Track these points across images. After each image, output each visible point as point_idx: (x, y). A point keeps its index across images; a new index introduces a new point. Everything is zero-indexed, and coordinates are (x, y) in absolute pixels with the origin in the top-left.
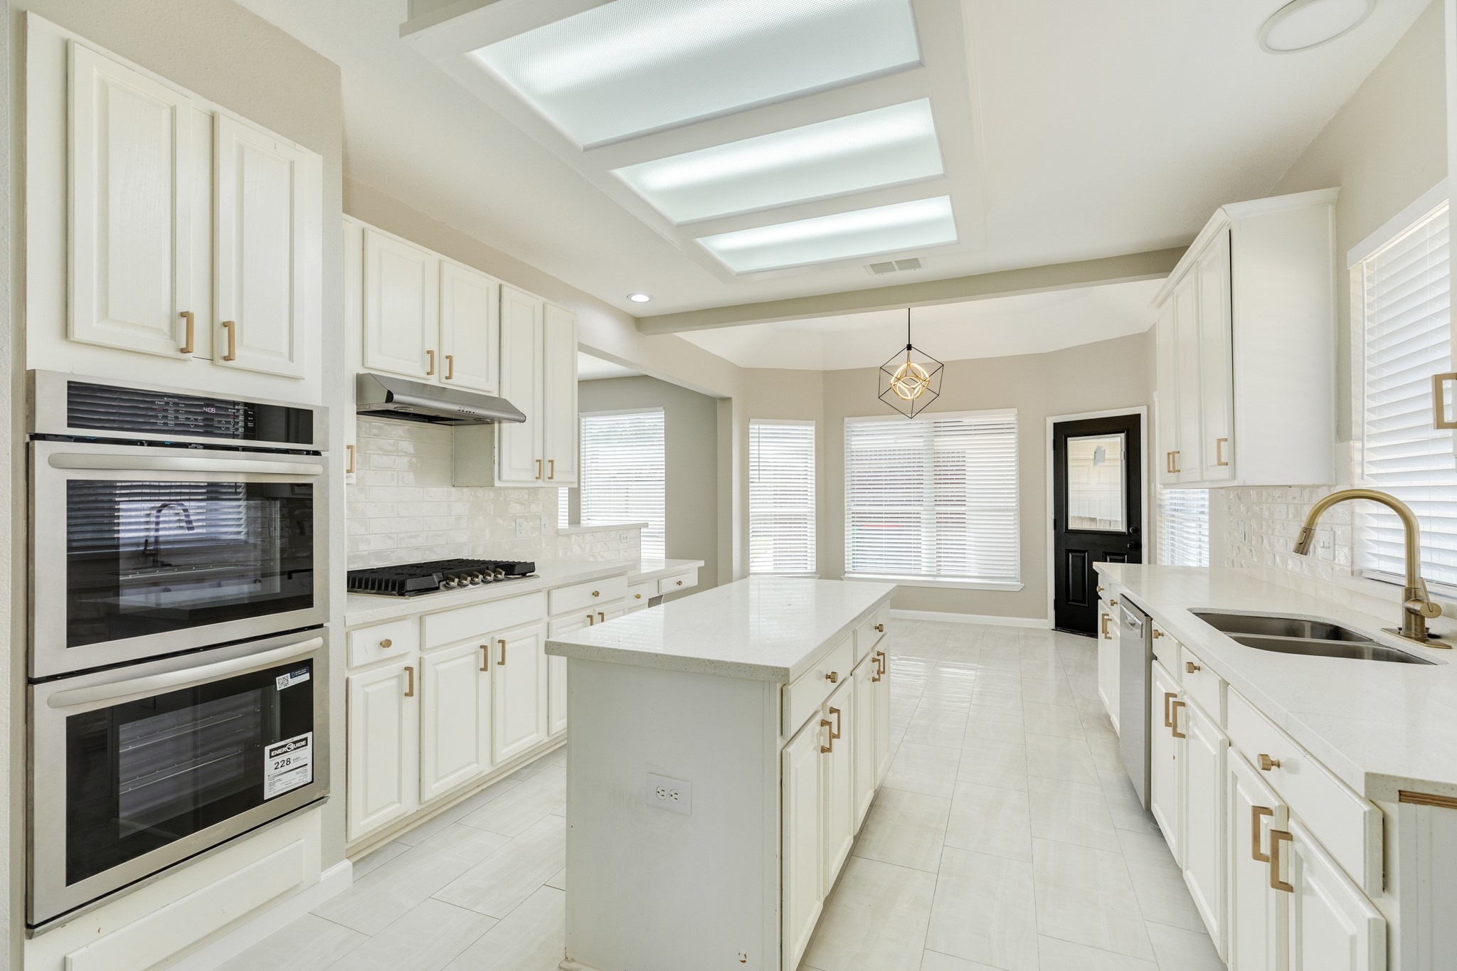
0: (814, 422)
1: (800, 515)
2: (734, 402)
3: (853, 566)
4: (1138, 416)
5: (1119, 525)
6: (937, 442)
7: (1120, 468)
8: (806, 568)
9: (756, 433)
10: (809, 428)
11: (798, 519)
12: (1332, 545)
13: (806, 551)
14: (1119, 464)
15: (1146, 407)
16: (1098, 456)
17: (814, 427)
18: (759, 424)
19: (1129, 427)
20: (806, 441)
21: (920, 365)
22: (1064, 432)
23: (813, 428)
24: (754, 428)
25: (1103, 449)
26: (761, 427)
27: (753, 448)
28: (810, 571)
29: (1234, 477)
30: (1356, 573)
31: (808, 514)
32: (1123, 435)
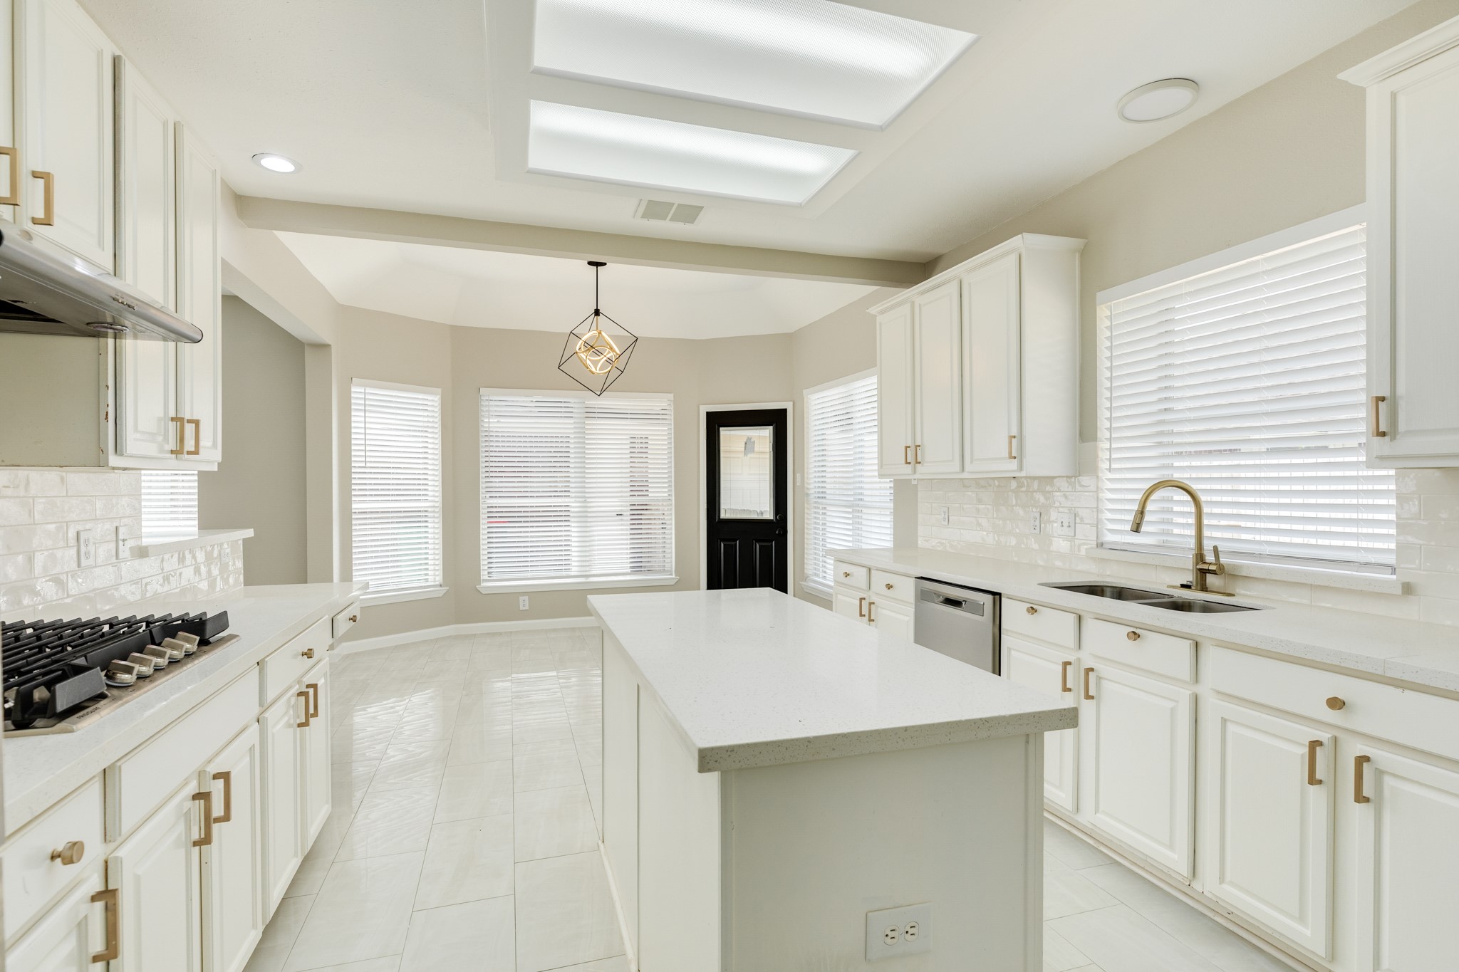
0: (440, 390)
1: (420, 511)
2: (334, 352)
3: (489, 573)
4: (785, 411)
5: (768, 513)
6: (590, 424)
7: (768, 461)
8: (427, 580)
9: (361, 398)
10: (430, 397)
11: (417, 516)
12: (1072, 525)
13: (427, 564)
14: (768, 456)
15: (791, 403)
16: (749, 447)
17: (439, 397)
18: (365, 386)
19: (776, 420)
20: (426, 414)
21: (610, 336)
22: (717, 421)
23: (437, 398)
24: (357, 391)
25: (752, 440)
26: (368, 390)
27: (357, 418)
28: (432, 584)
29: (1021, 468)
30: (1101, 545)
31: (429, 509)
32: (771, 427)
